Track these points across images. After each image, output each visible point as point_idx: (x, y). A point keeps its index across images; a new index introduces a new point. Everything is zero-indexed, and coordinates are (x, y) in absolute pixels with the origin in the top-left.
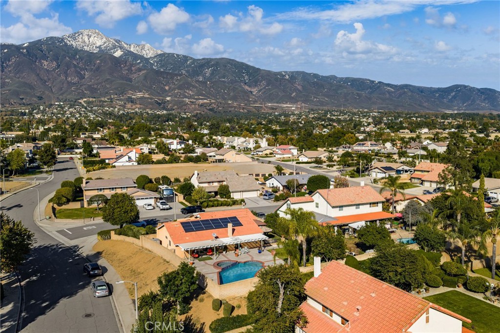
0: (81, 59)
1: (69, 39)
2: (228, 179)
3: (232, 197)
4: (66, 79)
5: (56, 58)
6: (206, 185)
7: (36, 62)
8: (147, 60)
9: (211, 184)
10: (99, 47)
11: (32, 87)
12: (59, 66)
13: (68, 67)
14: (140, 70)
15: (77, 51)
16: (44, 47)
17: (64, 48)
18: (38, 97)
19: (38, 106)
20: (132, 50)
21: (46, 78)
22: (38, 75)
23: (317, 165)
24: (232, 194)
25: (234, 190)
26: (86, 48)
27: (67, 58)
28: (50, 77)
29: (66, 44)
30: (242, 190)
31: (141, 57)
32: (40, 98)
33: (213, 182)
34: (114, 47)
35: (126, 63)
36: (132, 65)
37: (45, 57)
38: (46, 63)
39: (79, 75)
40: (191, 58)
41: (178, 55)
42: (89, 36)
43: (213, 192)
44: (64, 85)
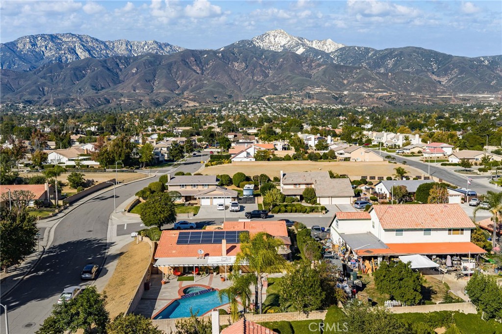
0: (266, 58)
1: (257, 41)
2: (318, 182)
3: (318, 202)
4: (253, 77)
5: (245, 60)
6: (292, 187)
7: (228, 64)
8: (328, 55)
9: (298, 186)
10: (284, 46)
11: (223, 87)
12: (247, 66)
13: (255, 67)
14: (319, 65)
15: (263, 51)
16: (236, 50)
17: (253, 50)
18: (229, 96)
19: (228, 104)
20: (314, 46)
21: (236, 78)
22: (230, 76)
23: (463, 168)
24: (318, 199)
25: (320, 195)
26: (271, 48)
27: (255, 59)
28: (240, 77)
29: (254, 45)
30: (330, 195)
31: (323, 53)
32: (230, 96)
33: (299, 184)
34: (297, 45)
35: (306, 59)
36: (312, 61)
37: (236, 60)
38: (236, 64)
39: (264, 74)
40: (373, 50)
41: (359, 48)
42: (275, 36)
43: (298, 195)
44: (251, 83)
